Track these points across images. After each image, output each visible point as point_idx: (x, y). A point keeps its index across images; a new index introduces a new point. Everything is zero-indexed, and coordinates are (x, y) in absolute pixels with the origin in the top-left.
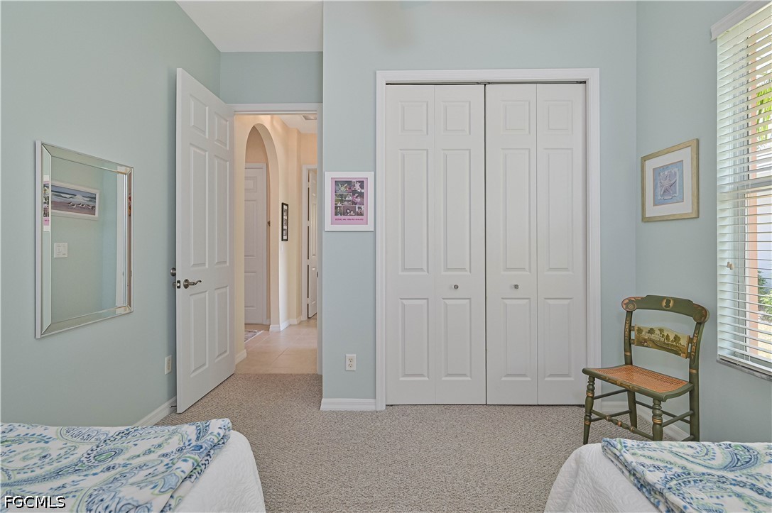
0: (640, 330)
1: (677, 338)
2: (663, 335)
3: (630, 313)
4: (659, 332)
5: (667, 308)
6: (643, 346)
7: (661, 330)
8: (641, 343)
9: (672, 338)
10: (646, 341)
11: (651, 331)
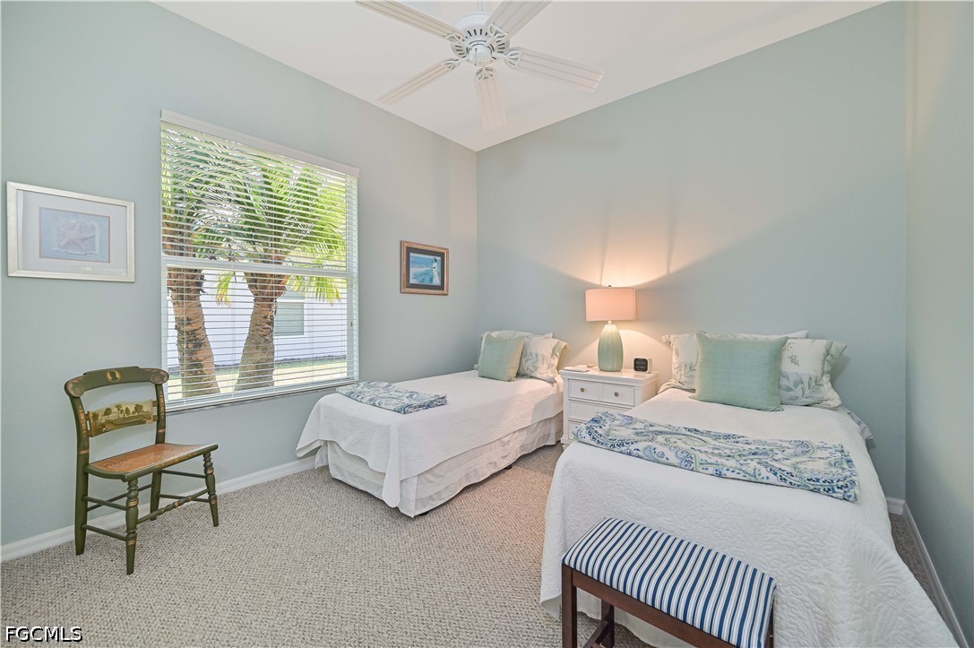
0: (95, 416)
1: (138, 408)
2: (122, 411)
3: (75, 401)
4: (116, 410)
5: (115, 382)
6: (102, 433)
7: (118, 407)
8: (99, 430)
9: (132, 409)
10: (103, 425)
11: (108, 412)
